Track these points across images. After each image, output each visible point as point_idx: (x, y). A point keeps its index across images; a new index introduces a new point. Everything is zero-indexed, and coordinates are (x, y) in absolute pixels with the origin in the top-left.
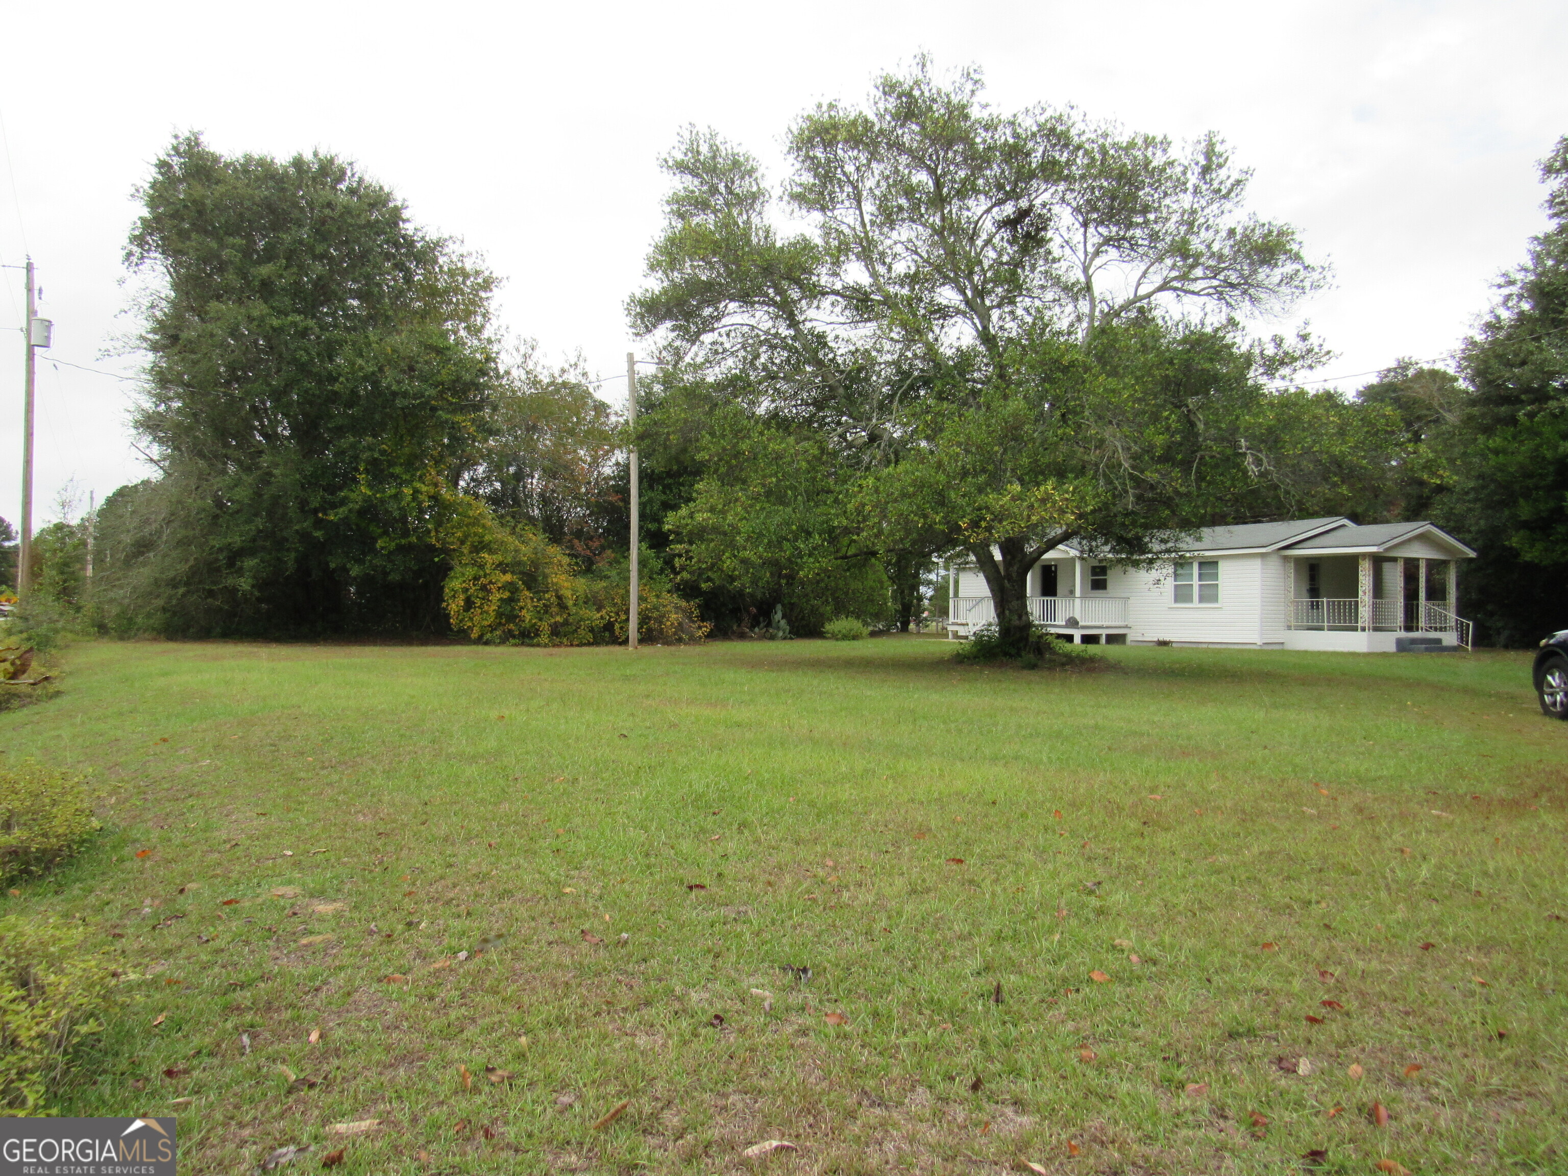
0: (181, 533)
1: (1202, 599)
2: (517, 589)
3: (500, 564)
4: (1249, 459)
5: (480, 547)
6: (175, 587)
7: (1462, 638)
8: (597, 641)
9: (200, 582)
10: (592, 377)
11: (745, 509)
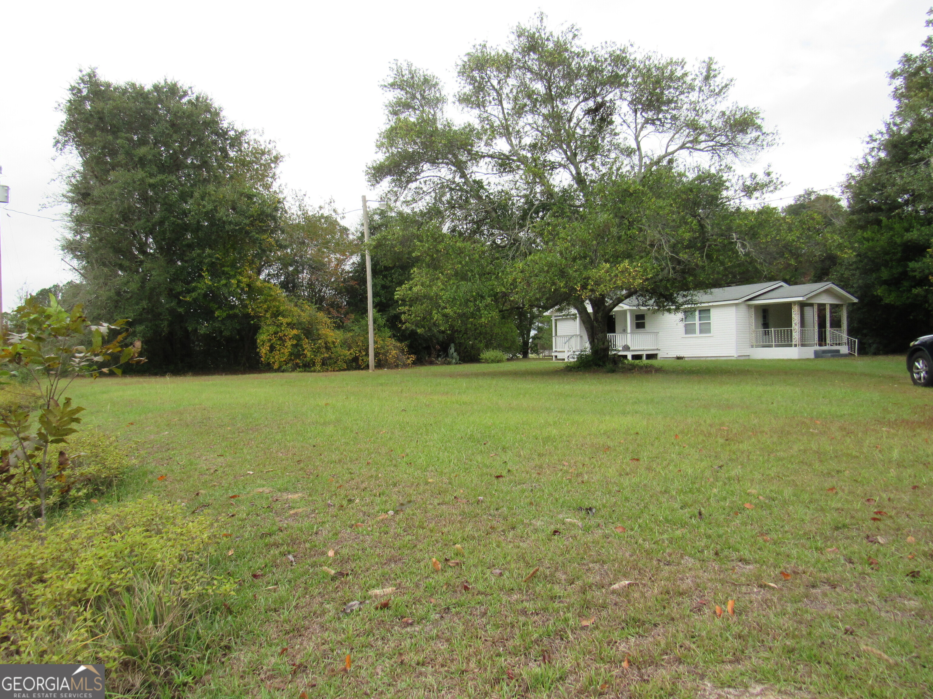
0: (96, 312)
1: (701, 332)
2: (300, 338)
3: (290, 324)
4: (739, 245)
5: (276, 314)
7: (851, 348)
8: (349, 368)
10: (339, 211)
11: (443, 284)
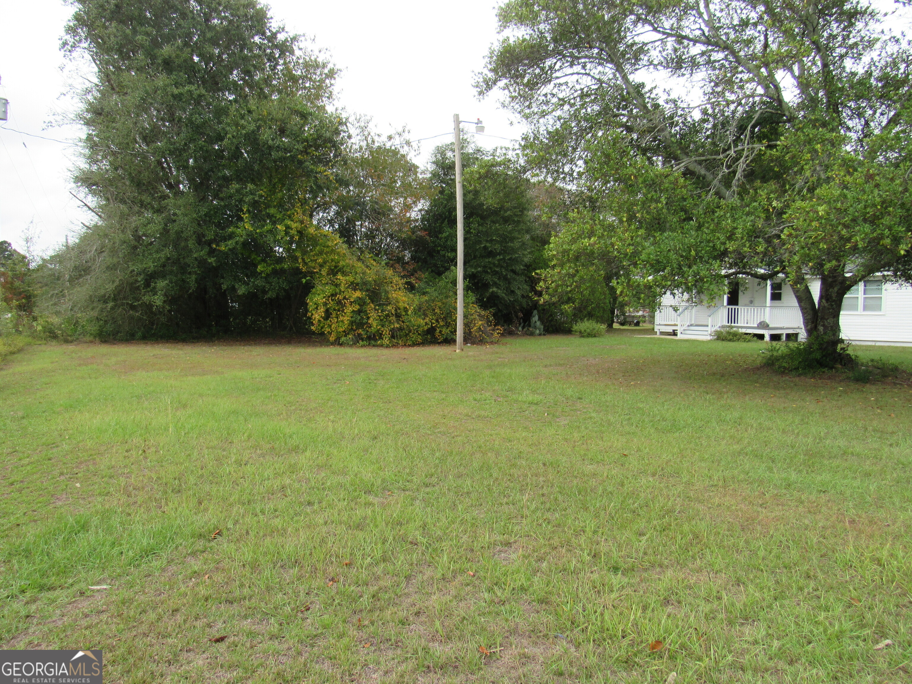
0: (110, 261)
1: (866, 308)
2: (364, 303)
3: (352, 283)
5: (336, 270)
6: (105, 302)
9: (124, 298)
